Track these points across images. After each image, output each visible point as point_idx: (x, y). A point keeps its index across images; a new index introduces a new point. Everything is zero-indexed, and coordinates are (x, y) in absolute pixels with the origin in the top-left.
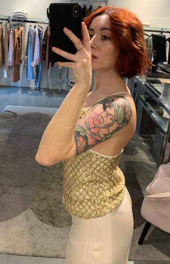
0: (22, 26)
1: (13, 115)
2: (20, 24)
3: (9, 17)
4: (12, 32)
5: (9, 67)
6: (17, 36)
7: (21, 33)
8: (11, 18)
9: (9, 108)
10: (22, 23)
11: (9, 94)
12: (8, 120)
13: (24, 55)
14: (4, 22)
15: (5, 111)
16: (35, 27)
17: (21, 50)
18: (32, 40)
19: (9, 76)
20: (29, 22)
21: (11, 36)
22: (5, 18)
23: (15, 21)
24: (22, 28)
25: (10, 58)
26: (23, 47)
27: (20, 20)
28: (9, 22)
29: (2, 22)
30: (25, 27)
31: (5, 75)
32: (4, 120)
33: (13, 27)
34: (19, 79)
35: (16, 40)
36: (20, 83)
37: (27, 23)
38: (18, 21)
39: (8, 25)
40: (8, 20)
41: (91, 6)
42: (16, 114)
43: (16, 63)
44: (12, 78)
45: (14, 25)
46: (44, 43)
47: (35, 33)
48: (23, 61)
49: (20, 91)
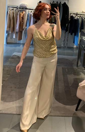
0: (24, 11)
1: (17, 58)
2: (23, 10)
3: (18, 6)
4: (19, 14)
5: (17, 32)
6: (21, 16)
7: (24, 14)
8: (19, 7)
9: (15, 54)
10: (24, 10)
11: (15, 47)
12: (15, 60)
13: (25, 26)
14: (15, 9)
15: (13, 55)
16: (31, 12)
17: (23, 23)
18: (30, 19)
19: (16, 37)
20: (28, 9)
21: (18, 16)
22: (15, 7)
23: (21, 8)
24: (24, 12)
25: (17, 28)
26: (24, 22)
27: (23, 8)
28: (17, 9)
29: (14, 9)
30: (26, 11)
31: (14, 37)
32: (12, 60)
33: (19, 11)
34: (22, 39)
35: (21, 18)
36: (22, 42)
37: (27, 10)
38: (22, 8)
39: (17, 10)
40: (17, 8)
41: (60, 2)
42: (19, 57)
43: (20, 30)
44: (18, 38)
45: (20, 11)
46: (36, 20)
47: (31, 15)
48: (24, 29)
49: (21, 46)
